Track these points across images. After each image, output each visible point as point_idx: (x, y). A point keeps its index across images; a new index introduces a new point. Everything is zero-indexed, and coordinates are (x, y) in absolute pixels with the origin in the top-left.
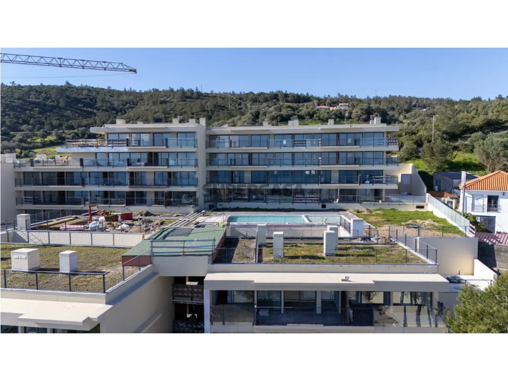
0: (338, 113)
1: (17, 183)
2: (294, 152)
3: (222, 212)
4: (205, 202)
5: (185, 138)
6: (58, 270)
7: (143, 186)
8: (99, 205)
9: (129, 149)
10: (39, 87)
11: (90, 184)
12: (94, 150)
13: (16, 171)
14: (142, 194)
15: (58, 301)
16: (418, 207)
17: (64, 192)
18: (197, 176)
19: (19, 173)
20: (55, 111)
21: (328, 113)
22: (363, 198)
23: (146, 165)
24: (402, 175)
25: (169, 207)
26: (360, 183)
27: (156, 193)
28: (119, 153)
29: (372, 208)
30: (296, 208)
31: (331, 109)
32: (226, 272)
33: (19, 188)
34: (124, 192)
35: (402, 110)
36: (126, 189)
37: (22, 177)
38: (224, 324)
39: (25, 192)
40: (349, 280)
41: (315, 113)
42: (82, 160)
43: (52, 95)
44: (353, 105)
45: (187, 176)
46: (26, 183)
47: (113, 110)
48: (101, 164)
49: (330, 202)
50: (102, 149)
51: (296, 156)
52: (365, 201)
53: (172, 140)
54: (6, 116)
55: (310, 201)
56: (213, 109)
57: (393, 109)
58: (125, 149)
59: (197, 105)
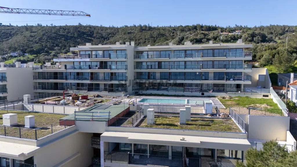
0: (233, 37)
1: (35, 78)
2: (186, 61)
3: (139, 96)
4: (133, 90)
5: (121, 53)
6: (24, 125)
7: (97, 80)
8: (74, 91)
9: (90, 59)
10: (65, 26)
11: (71, 79)
12: (72, 60)
13: (35, 71)
14: (98, 85)
15: (14, 143)
16: (264, 96)
17: (58, 83)
18: (127, 75)
19: (36, 73)
20: (72, 39)
21: (226, 37)
22: (228, 89)
23: (99, 68)
24: (259, 75)
25: (110, 93)
26: (226, 80)
27: (105, 85)
28: (86, 62)
29: (233, 96)
30: (186, 95)
31: (230, 34)
32: (116, 132)
33: (35, 81)
34: (87, 83)
35: (278, 34)
36: (88, 82)
37: (37, 75)
38: (111, 162)
39: (39, 83)
40: (185, 140)
41: (218, 37)
42: (66, 66)
43: (71, 30)
44: (244, 32)
45: (122, 75)
46: (39, 78)
47: (102, 38)
48: (76, 68)
49: (208, 92)
50: (76, 60)
51: (187, 63)
52: (230, 91)
53: (113, 54)
54: (47, 42)
55: (194, 91)
56: (157, 36)
57: (272, 33)
58: (88, 60)
59: (148, 34)
